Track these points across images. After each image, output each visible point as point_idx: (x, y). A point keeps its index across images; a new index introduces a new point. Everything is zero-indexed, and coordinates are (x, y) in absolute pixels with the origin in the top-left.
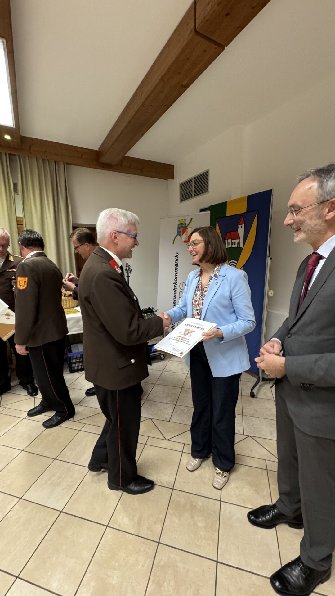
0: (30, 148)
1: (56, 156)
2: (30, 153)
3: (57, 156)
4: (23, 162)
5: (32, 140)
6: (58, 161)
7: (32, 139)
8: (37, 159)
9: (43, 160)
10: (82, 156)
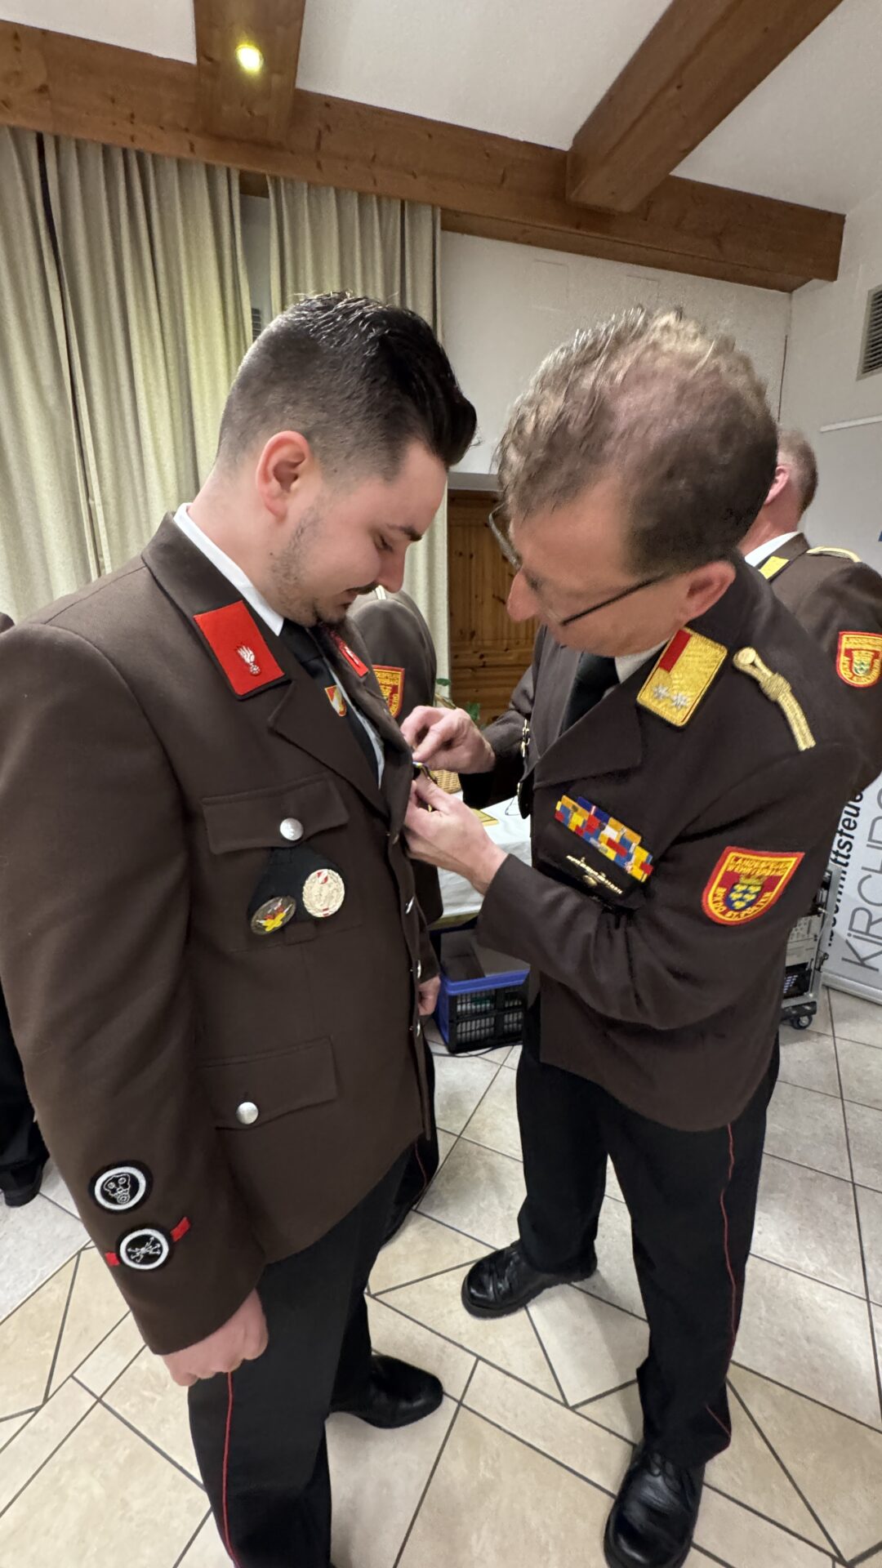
0: (318, 145)
1: (410, 177)
2: (319, 166)
3: (415, 177)
4: (289, 207)
5: (327, 105)
6: (413, 204)
7: (329, 103)
8: (337, 192)
9: (362, 197)
10: (503, 180)
